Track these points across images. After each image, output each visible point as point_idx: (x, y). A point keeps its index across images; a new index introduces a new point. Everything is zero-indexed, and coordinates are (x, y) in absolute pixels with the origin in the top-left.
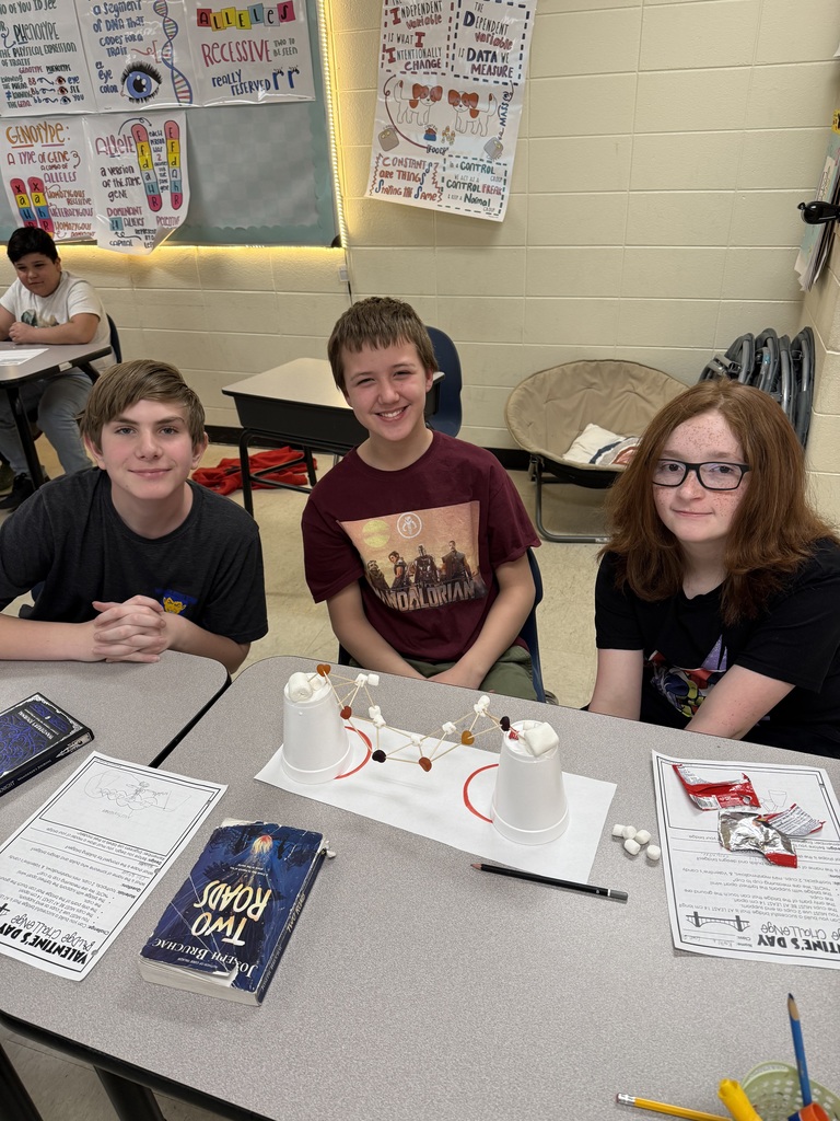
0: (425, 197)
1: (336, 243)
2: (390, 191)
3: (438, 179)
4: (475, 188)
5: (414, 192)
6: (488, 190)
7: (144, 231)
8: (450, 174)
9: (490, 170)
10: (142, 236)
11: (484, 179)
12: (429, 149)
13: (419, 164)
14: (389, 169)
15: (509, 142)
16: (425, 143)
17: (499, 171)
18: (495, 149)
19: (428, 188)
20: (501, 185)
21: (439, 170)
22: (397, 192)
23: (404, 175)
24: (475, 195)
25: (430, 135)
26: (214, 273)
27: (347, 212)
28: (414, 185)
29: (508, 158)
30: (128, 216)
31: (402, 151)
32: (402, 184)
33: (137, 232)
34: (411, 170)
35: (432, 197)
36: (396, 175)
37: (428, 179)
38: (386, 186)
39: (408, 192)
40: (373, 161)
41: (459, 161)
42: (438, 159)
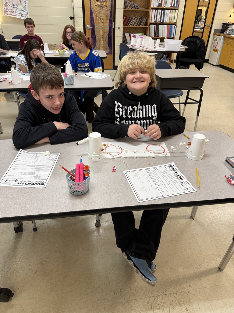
0: (14, 15)
2: (8, 14)
3: (16, 12)
4: (23, 14)
5: (12, 15)
6: (25, 15)
8: (18, 12)
9: (25, 11)
11: (24, 13)
12: (14, 7)
13: (12, 10)
14: (7, 10)
15: (27, 7)
16: (13, 6)
17: (26, 12)
18: (25, 8)
19: (14, 14)
20: (27, 14)
21: (16, 11)
22: (9, 14)
23: (10, 12)
24: (23, 16)
25: (13, 5)
28: (12, 13)
29: (27, 10)
31: (9, 7)
32: (10, 13)
34: (11, 11)
35: (16, 16)
36: (8, 11)
37: (14, 12)
38: (7, 13)
39: (11, 15)
40: (4, 9)
41: (19, 10)
42: (15, 9)
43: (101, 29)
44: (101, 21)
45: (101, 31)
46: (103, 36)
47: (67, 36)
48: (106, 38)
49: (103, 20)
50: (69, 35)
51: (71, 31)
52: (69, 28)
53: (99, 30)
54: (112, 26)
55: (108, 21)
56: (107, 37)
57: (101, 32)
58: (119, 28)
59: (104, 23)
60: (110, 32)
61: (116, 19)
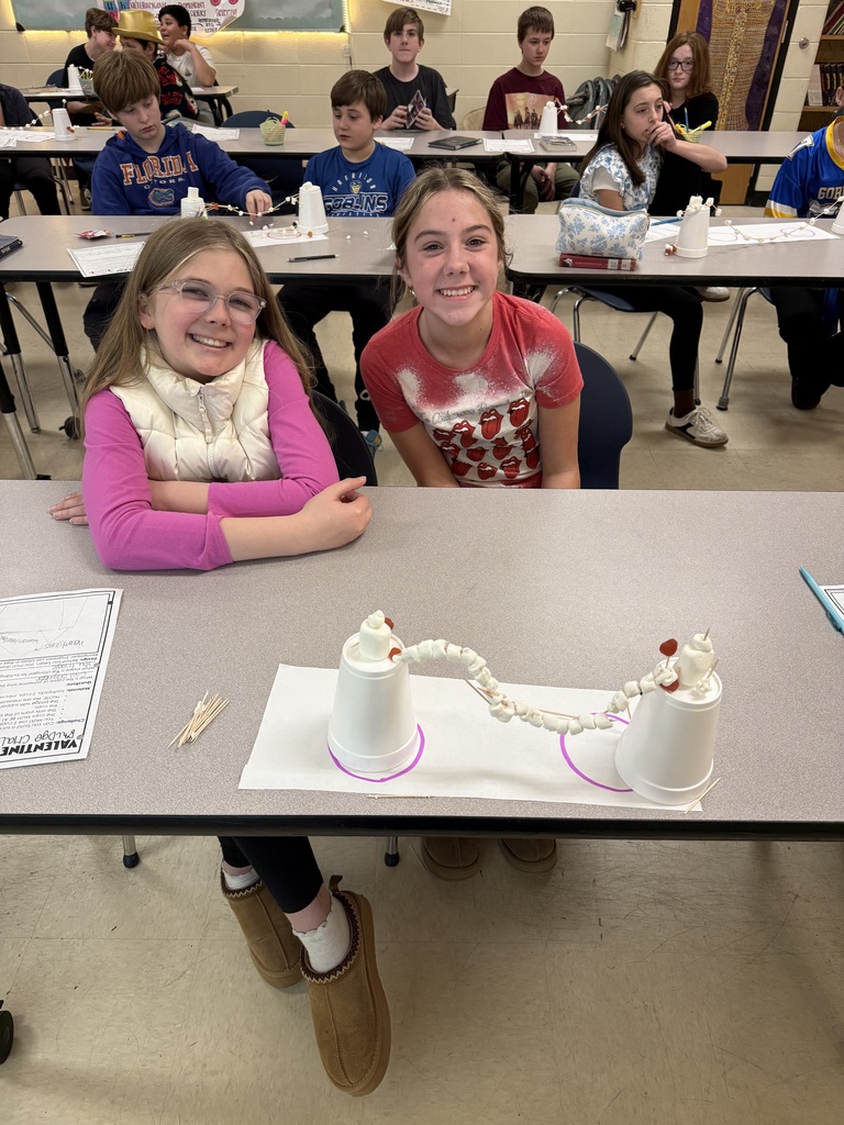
1: (342, 30)
7: (206, 20)
10: (204, 24)
26: (254, 52)
27: (350, 9)
30: (194, 9)
33: (200, 20)
43: (732, 48)
44: (738, 16)
45: (730, 56)
46: (733, 77)
47: (672, 75)
48: (745, 82)
49: (746, 11)
50: (679, 71)
51: (689, 55)
52: (683, 43)
53: (726, 51)
54: (777, 36)
55: (767, 17)
56: (751, 78)
57: (732, 59)
58: (804, 45)
59: (748, 24)
60: (766, 58)
61: (799, 7)
